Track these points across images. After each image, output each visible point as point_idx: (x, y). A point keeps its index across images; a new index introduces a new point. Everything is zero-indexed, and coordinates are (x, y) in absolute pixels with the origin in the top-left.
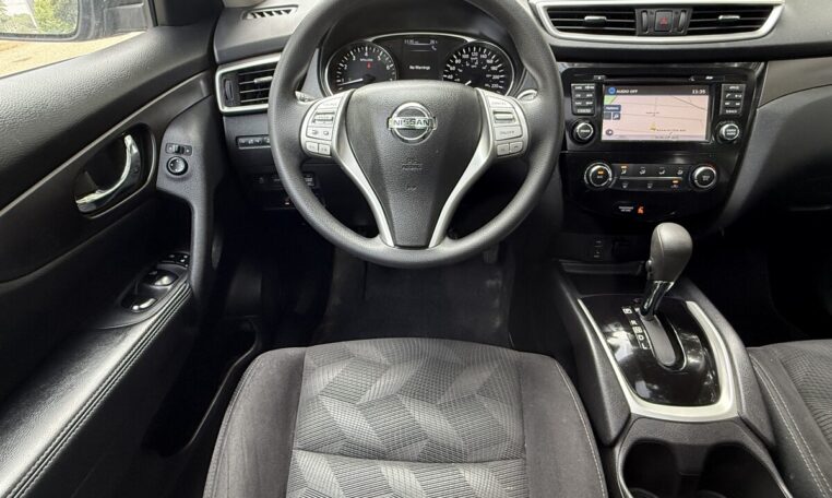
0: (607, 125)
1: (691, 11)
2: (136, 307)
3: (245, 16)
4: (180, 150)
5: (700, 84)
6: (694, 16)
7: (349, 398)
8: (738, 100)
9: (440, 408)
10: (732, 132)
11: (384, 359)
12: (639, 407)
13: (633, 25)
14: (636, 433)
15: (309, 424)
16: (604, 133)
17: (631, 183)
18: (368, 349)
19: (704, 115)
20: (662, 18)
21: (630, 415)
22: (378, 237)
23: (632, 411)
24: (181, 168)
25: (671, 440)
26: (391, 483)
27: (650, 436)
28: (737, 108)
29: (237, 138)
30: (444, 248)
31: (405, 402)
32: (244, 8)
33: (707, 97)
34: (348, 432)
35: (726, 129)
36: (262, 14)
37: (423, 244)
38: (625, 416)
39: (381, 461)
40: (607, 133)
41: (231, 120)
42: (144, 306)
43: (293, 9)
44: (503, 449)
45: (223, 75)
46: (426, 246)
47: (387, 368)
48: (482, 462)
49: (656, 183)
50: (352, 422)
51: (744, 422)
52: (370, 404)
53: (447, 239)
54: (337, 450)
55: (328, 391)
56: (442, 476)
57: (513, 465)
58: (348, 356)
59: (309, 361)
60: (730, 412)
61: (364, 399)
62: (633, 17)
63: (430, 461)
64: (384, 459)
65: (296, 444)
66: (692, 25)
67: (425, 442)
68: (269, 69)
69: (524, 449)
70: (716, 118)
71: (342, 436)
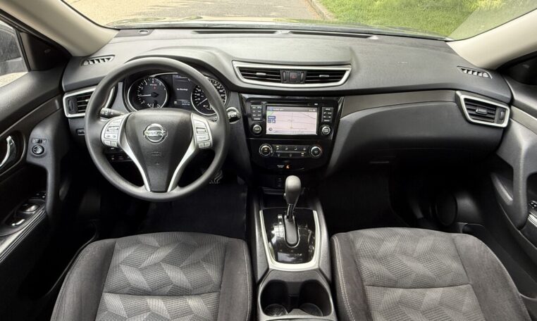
0: (269, 126)
1: (305, 72)
2: (13, 225)
3: (83, 62)
4: (40, 141)
5: (312, 106)
6: (308, 75)
7: (135, 265)
8: (330, 115)
9: (182, 268)
10: (327, 131)
11: (157, 244)
12: (274, 265)
13: (279, 78)
14: (270, 278)
15: (113, 280)
16: (267, 129)
17: (281, 154)
18: (150, 239)
19: (315, 122)
20: (293, 75)
21: (268, 269)
22: (143, 187)
23: (270, 267)
24: (39, 151)
25: (286, 280)
26: (151, 307)
27: (276, 279)
28: (329, 119)
29: (77, 130)
30: (175, 192)
31: (164, 266)
32: (83, 57)
33: (316, 113)
34: (132, 283)
35: (325, 129)
36: (93, 61)
37: (164, 190)
38: (265, 269)
39: (148, 297)
40: (270, 130)
41: (73, 120)
42: (18, 223)
43: (112, 57)
44: (209, 288)
45: (67, 98)
46: (166, 191)
47: (158, 248)
48: (198, 294)
49: (293, 154)
50: (134, 277)
51: (320, 270)
52: (146, 268)
53: (178, 187)
54: (125, 292)
55: (124, 262)
56: (177, 303)
57: (214, 296)
58: (138, 243)
59: (117, 246)
60: (315, 265)
61: (143, 265)
62: (279, 74)
63: (173, 295)
64: (149, 295)
65: (105, 290)
66: (307, 79)
67: (171, 286)
68: (88, 95)
69: (220, 287)
70: (320, 124)
71: (129, 285)
